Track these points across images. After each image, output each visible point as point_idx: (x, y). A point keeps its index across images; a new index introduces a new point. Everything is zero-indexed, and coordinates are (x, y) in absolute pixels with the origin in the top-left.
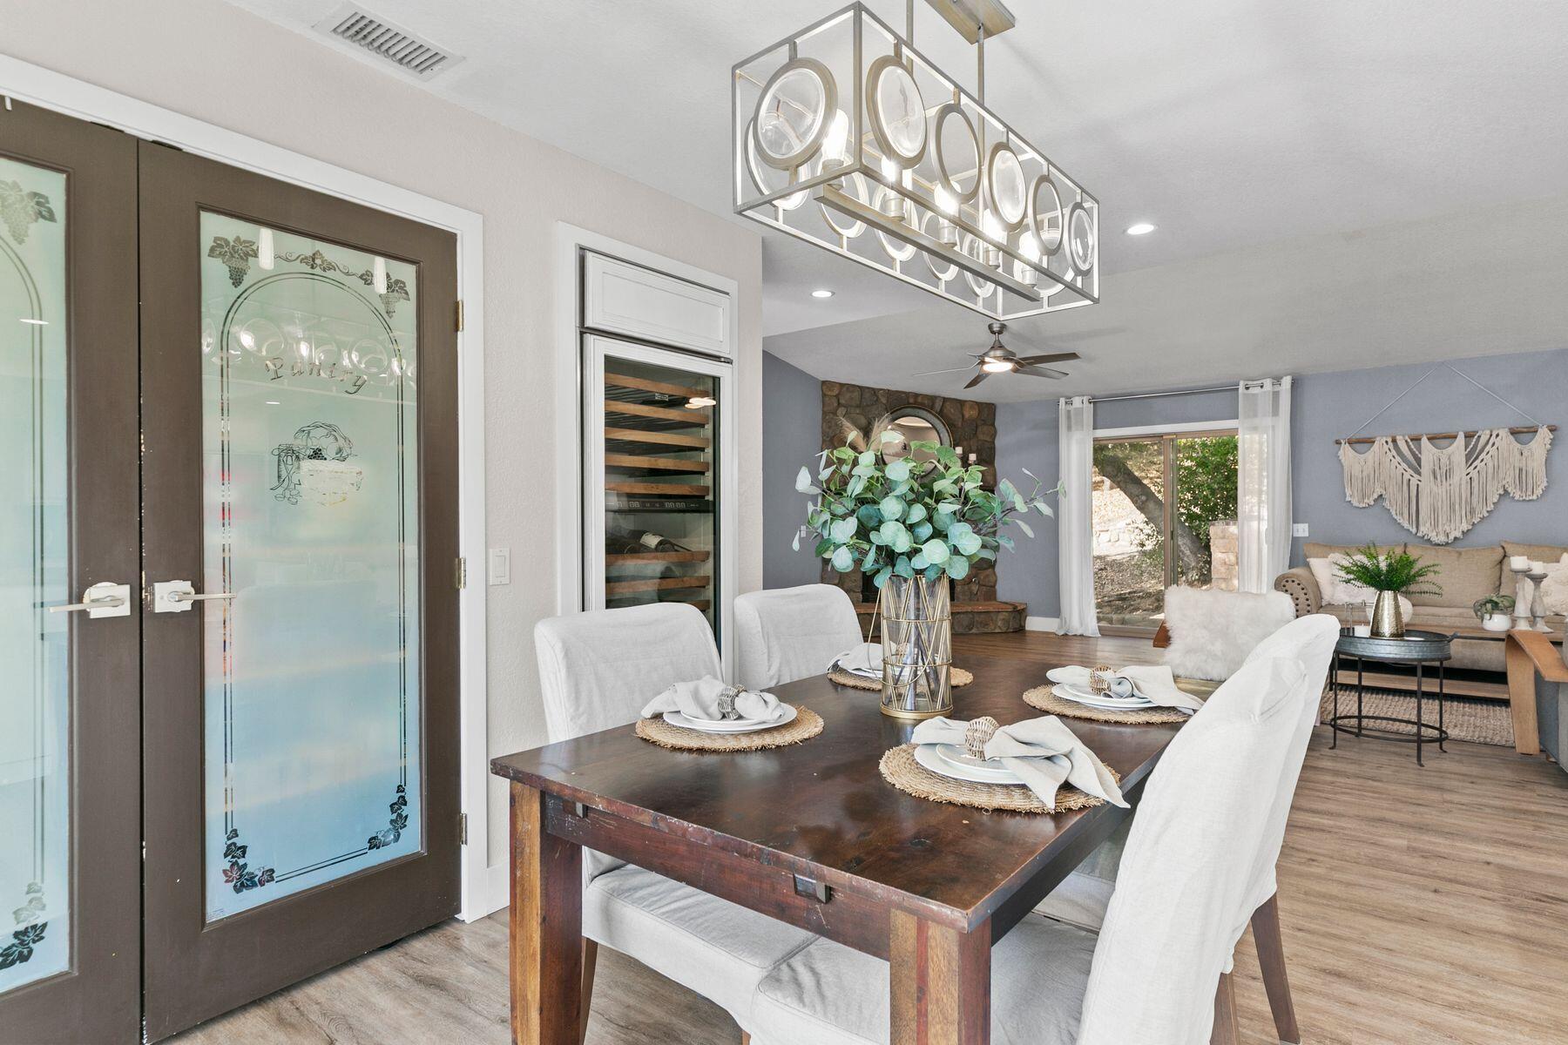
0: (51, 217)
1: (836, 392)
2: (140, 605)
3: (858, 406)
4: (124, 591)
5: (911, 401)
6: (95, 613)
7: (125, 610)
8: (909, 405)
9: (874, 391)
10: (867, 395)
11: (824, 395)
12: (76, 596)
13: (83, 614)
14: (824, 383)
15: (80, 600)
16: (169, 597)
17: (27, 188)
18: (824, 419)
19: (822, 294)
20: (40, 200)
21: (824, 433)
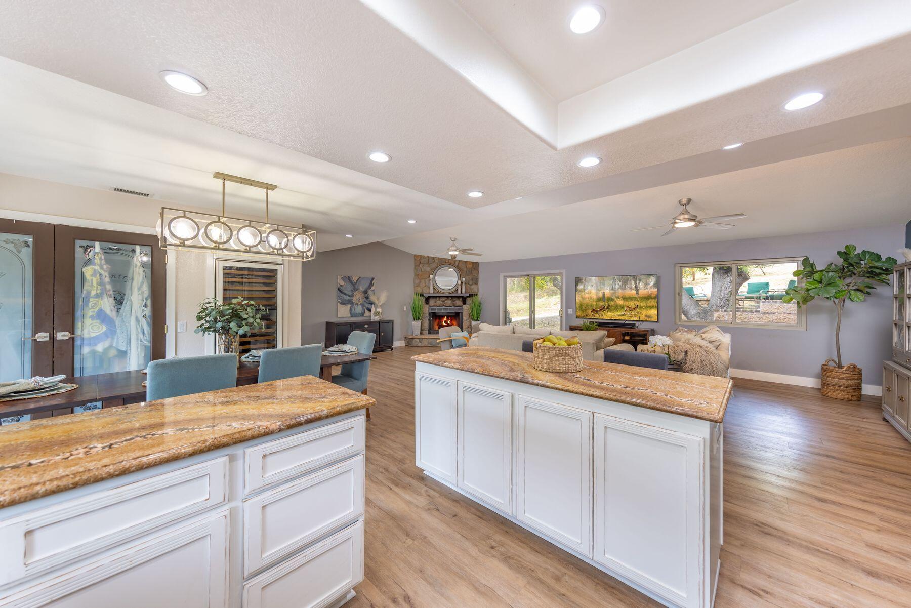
0: (28, 246)
1: (419, 258)
2: (53, 338)
3: (427, 264)
4: (48, 334)
5: (447, 262)
6: (38, 340)
7: (48, 339)
8: (446, 263)
9: (433, 258)
10: (430, 260)
11: (415, 260)
12: (34, 335)
13: (35, 340)
14: (415, 255)
15: (35, 337)
16: (61, 336)
17: (22, 240)
18: (415, 268)
19: (411, 222)
20: (26, 242)
21: (415, 274)
